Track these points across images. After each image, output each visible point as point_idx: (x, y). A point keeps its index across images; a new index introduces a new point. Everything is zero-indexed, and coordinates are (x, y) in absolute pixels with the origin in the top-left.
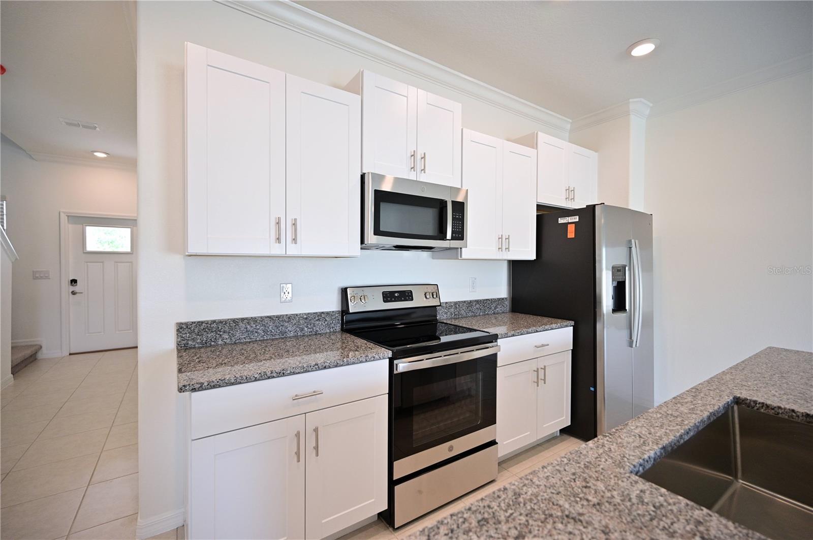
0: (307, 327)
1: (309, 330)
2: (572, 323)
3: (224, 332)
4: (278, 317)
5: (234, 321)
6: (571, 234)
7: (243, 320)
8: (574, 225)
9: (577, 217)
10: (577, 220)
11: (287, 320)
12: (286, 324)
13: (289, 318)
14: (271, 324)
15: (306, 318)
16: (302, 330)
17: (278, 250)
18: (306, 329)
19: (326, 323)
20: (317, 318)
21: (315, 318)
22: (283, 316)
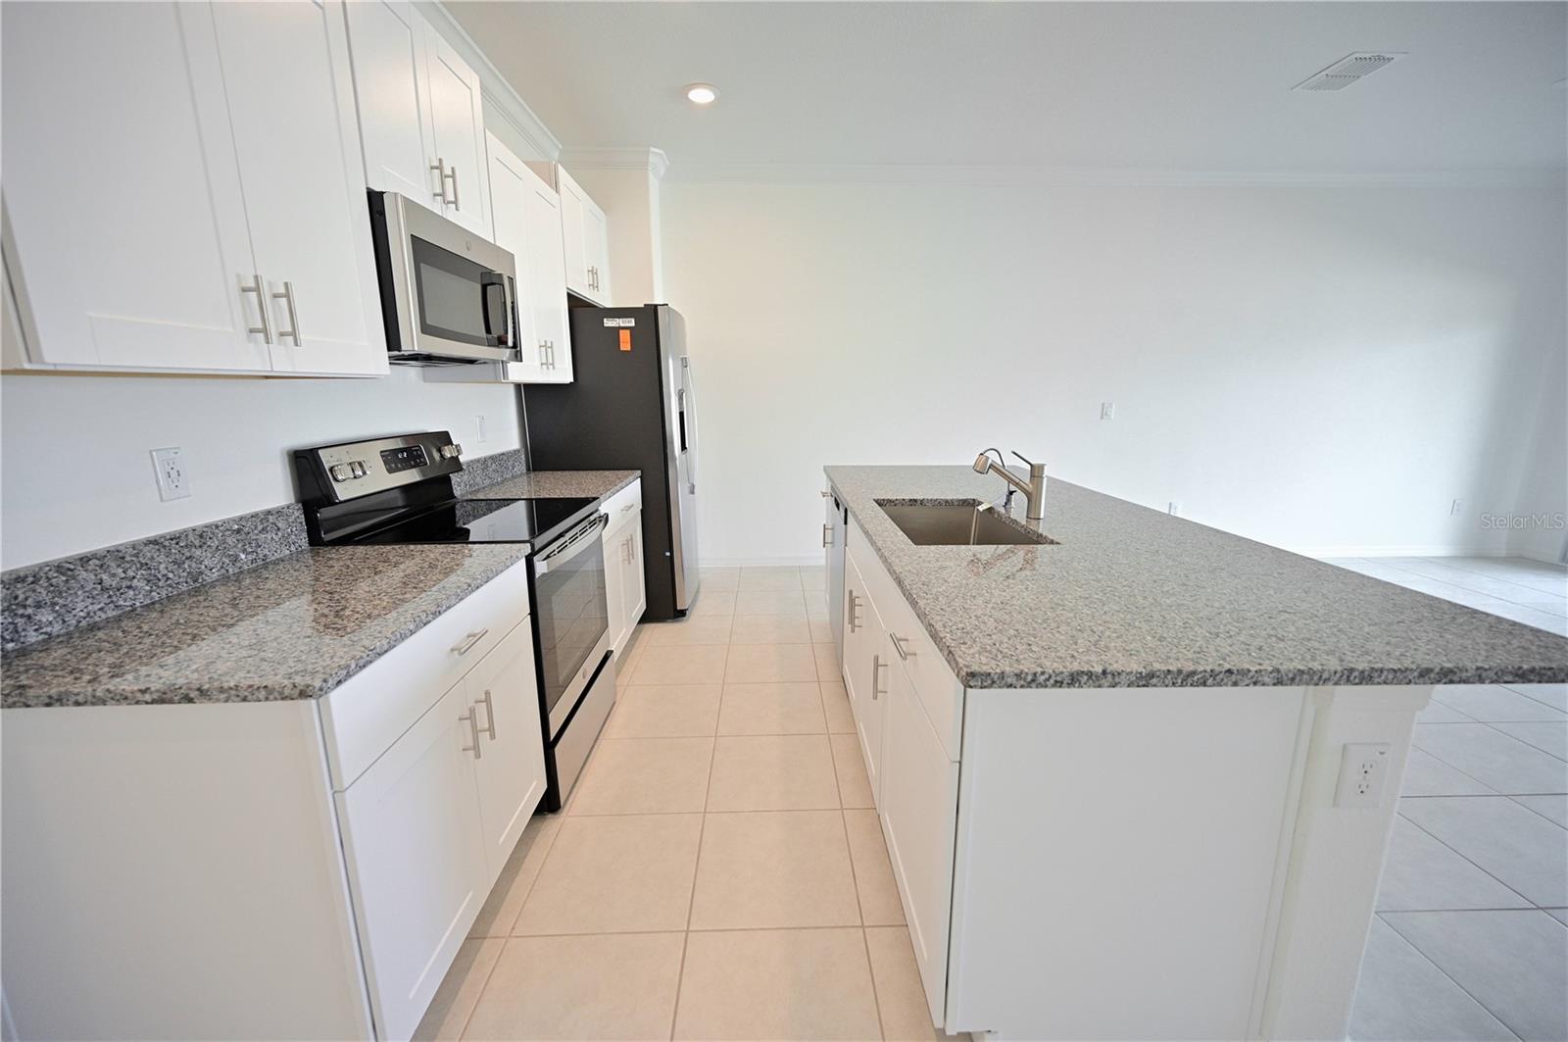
0: (244, 551)
1: (250, 557)
2: (638, 473)
3: (38, 605)
4: (175, 538)
5: (60, 568)
6: (625, 345)
7: (84, 560)
8: (628, 332)
9: (633, 320)
10: (633, 324)
11: (197, 543)
12: (198, 552)
13: (203, 535)
14: (162, 558)
15: (238, 531)
16: (235, 559)
17: (252, 359)
18: (243, 556)
19: (280, 534)
20: (260, 528)
21: (256, 528)
22: (184, 534)
